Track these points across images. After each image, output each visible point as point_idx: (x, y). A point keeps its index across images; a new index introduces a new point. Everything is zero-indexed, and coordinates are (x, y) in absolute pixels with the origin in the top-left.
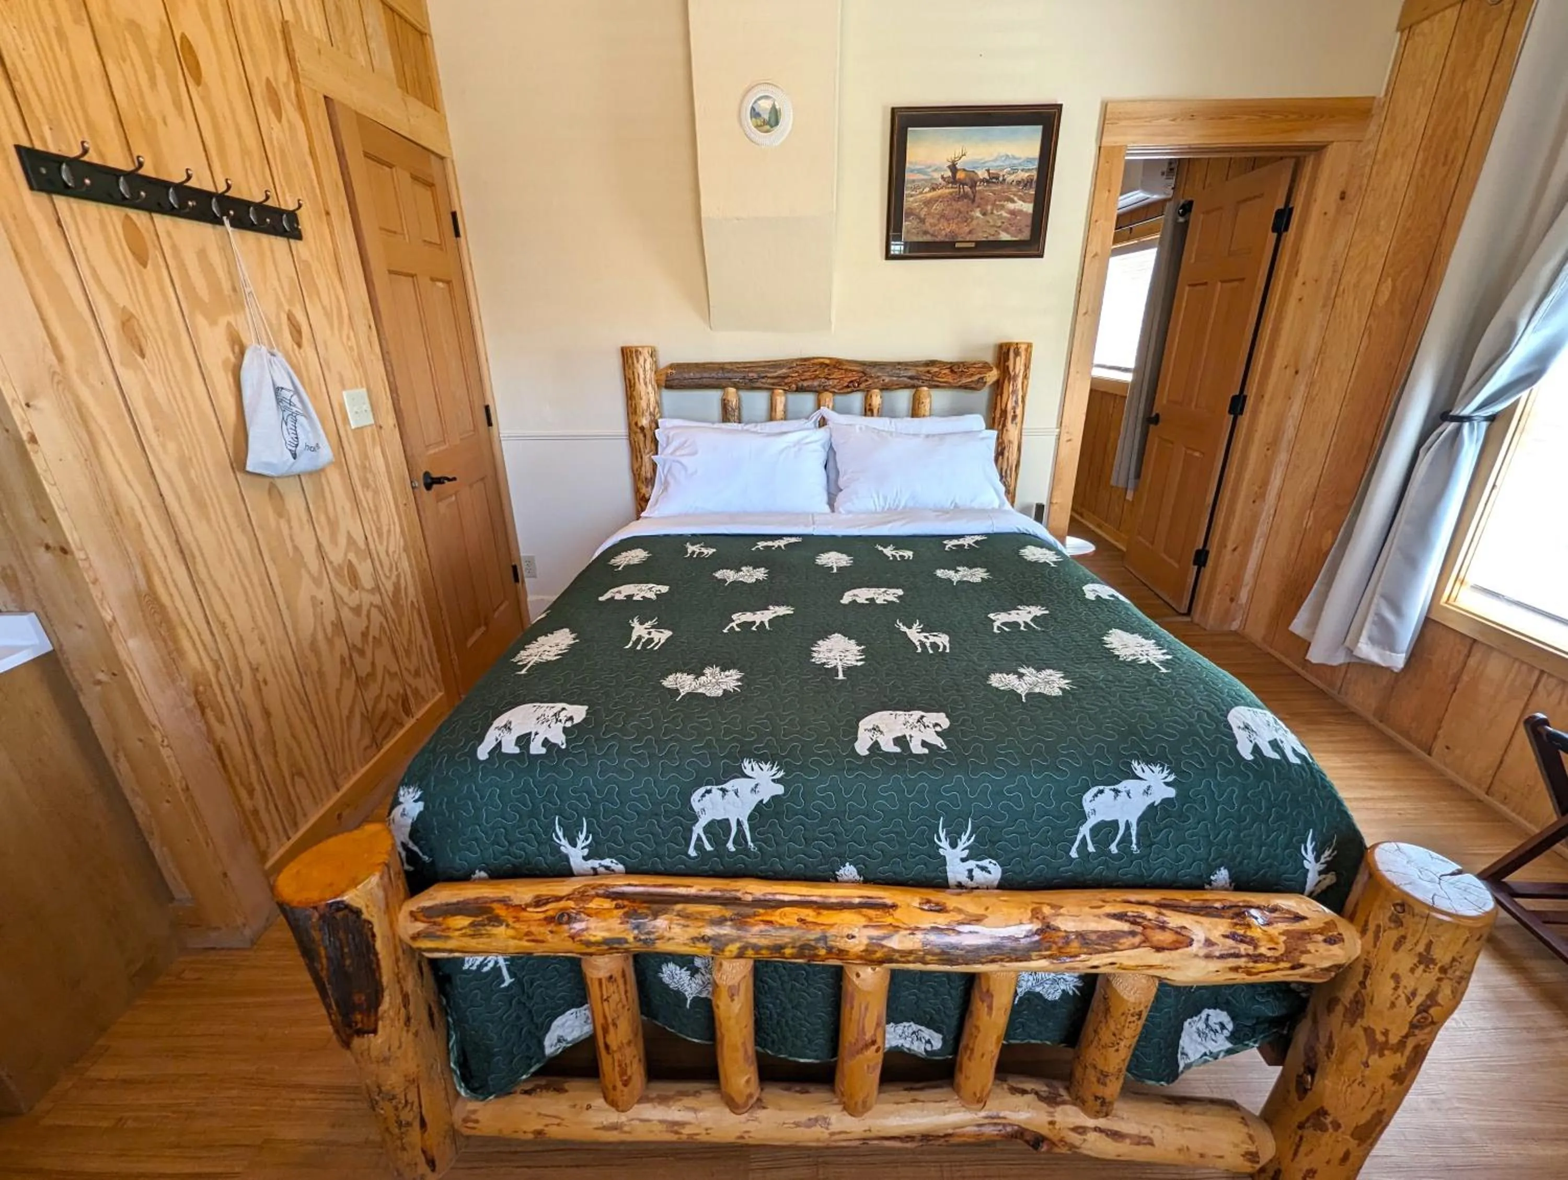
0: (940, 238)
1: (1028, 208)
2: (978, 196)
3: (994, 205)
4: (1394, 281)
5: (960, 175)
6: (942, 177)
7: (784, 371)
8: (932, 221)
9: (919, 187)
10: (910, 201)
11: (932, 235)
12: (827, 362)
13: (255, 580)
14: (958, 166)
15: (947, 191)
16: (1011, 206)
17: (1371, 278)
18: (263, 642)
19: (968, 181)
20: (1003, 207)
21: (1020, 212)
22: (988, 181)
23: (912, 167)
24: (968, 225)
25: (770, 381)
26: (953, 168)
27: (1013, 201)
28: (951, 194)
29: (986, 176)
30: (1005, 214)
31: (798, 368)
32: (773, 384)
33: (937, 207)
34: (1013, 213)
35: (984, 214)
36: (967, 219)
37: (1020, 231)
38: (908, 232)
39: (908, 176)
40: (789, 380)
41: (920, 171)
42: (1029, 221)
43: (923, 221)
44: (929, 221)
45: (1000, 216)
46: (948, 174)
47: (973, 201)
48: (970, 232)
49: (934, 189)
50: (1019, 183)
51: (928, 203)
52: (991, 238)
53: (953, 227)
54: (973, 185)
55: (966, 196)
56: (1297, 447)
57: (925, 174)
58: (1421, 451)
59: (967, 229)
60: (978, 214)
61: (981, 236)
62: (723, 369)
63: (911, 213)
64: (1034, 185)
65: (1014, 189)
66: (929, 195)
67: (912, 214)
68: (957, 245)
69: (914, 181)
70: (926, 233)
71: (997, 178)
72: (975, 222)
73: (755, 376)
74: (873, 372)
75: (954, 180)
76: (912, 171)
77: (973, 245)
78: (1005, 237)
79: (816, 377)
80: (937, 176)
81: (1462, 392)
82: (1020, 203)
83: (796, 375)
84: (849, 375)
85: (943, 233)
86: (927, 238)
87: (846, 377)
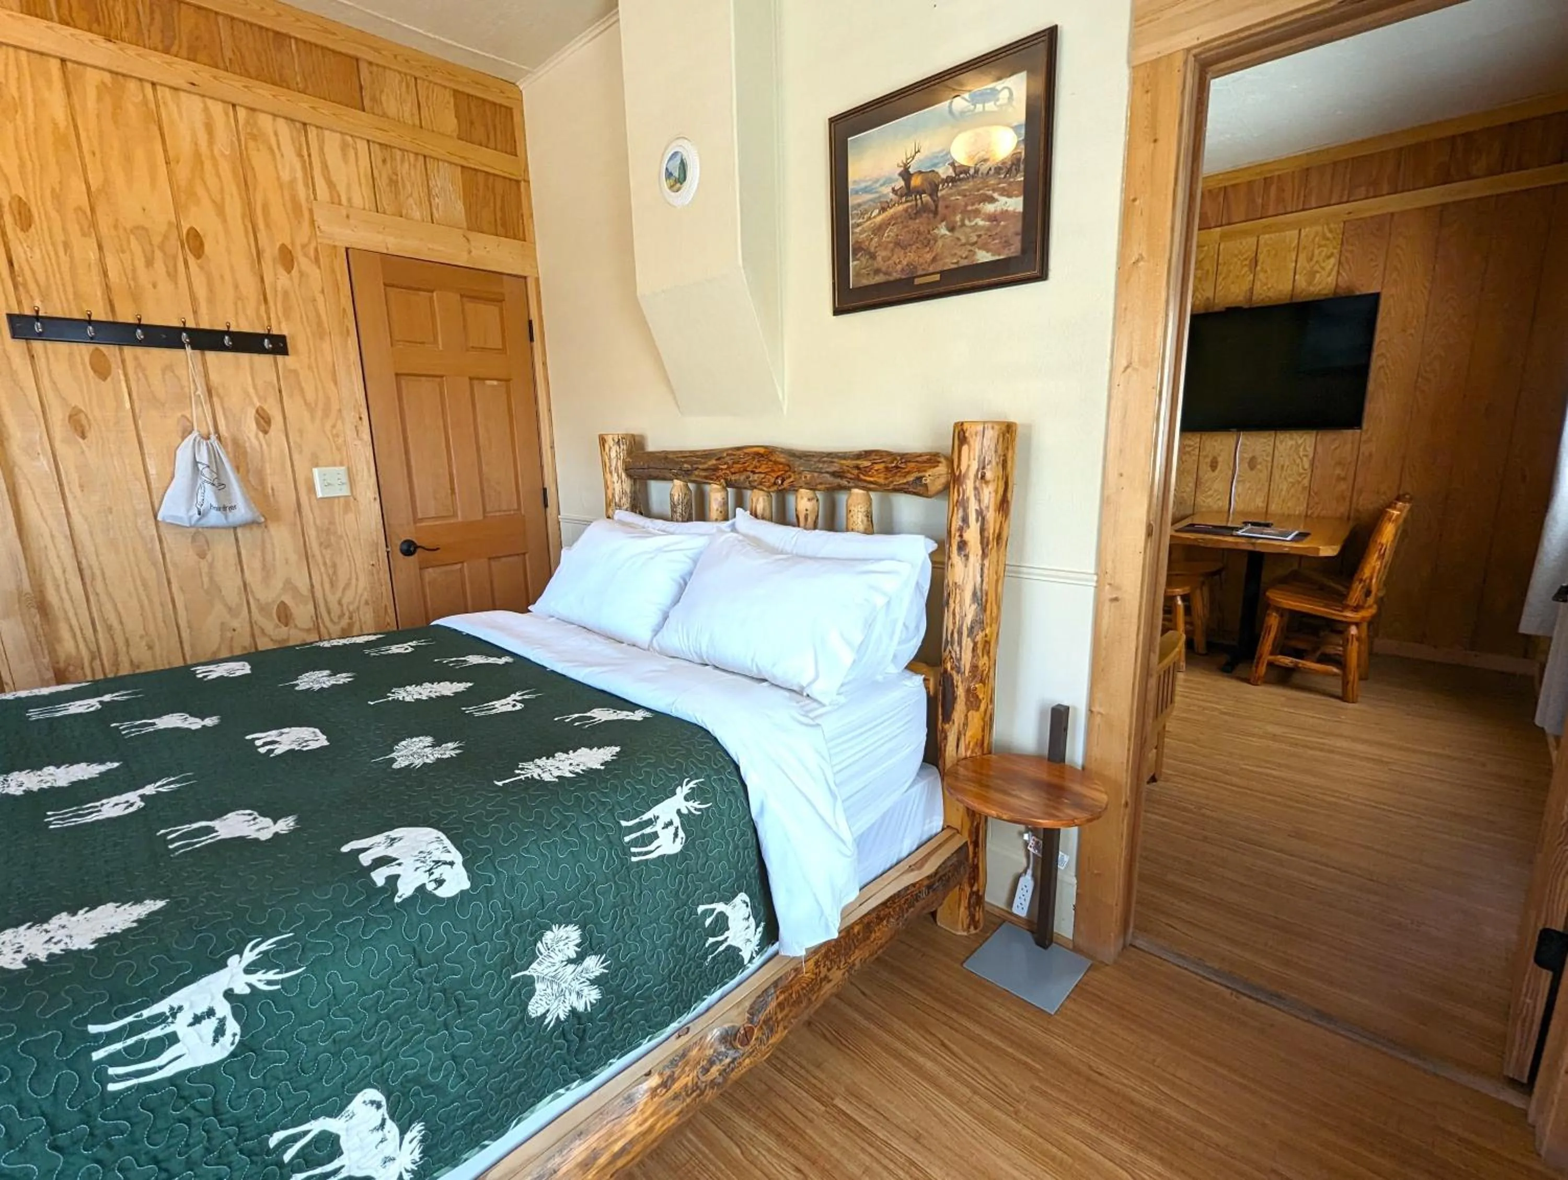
0: (895, 276)
1: (1015, 204)
2: (941, 204)
3: (965, 212)
5: (916, 182)
6: (894, 190)
7: (714, 462)
8: (884, 253)
9: (866, 211)
10: (858, 232)
11: (886, 273)
12: (762, 451)
13: (156, 599)
14: (911, 170)
15: (901, 208)
16: (990, 208)
18: (150, 647)
19: (926, 186)
20: (977, 213)
21: (1005, 214)
22: (952, 180)
23: (856, 187)
24: (931, 250)
25: (702, 473)
26: (906, 175)
27: (992, 200)
28: (906, 210)
29: (951, 172)
30: (981, 223)
31: (727, 459)
32: (706, 477)
33: (889, 234)
34: (993, 218)
35: (952, 229)
36: (928, 241)
37: (1007, 244)
38: (857, 275)
39: (853, 201)
40: (720, 473)
41: (866, 190)
42: (1019, 227)
43: (873, 256)
44: (881, 254)
45: (975, 228)
46: (900, 183)
47: (936, 213)
48: (934, 260)
49: (883, 210)
50: (998, 169)
51: (879, 230)
52: (964, 263)
53: (912, 256)
54: (934, 191)
55: (925, 208)
57: (872, 191)
59: (929, 257)
60: (943, 230)
61: (949, 263)
63: (858, 249)
64: (1021, 168)
65: (992, 182)
66: (879, 219)
67: (860, 249)
68: (917, 281)
69: (859, 205)
70: (877, 271)
71: (966, 172)
72: (940, 243)
73: (689, 467)
74: (800, 464)
75: (908, 191)
76: (857, 192)
77: (937, 277)
78: (984, 257)
79: (745, 470)
80: (887, 190)
82: (1003, 199)
83: (725, 466)
84: (776, 469)
85: (899, 267)
86: (880, 279)
87: (773, 471)
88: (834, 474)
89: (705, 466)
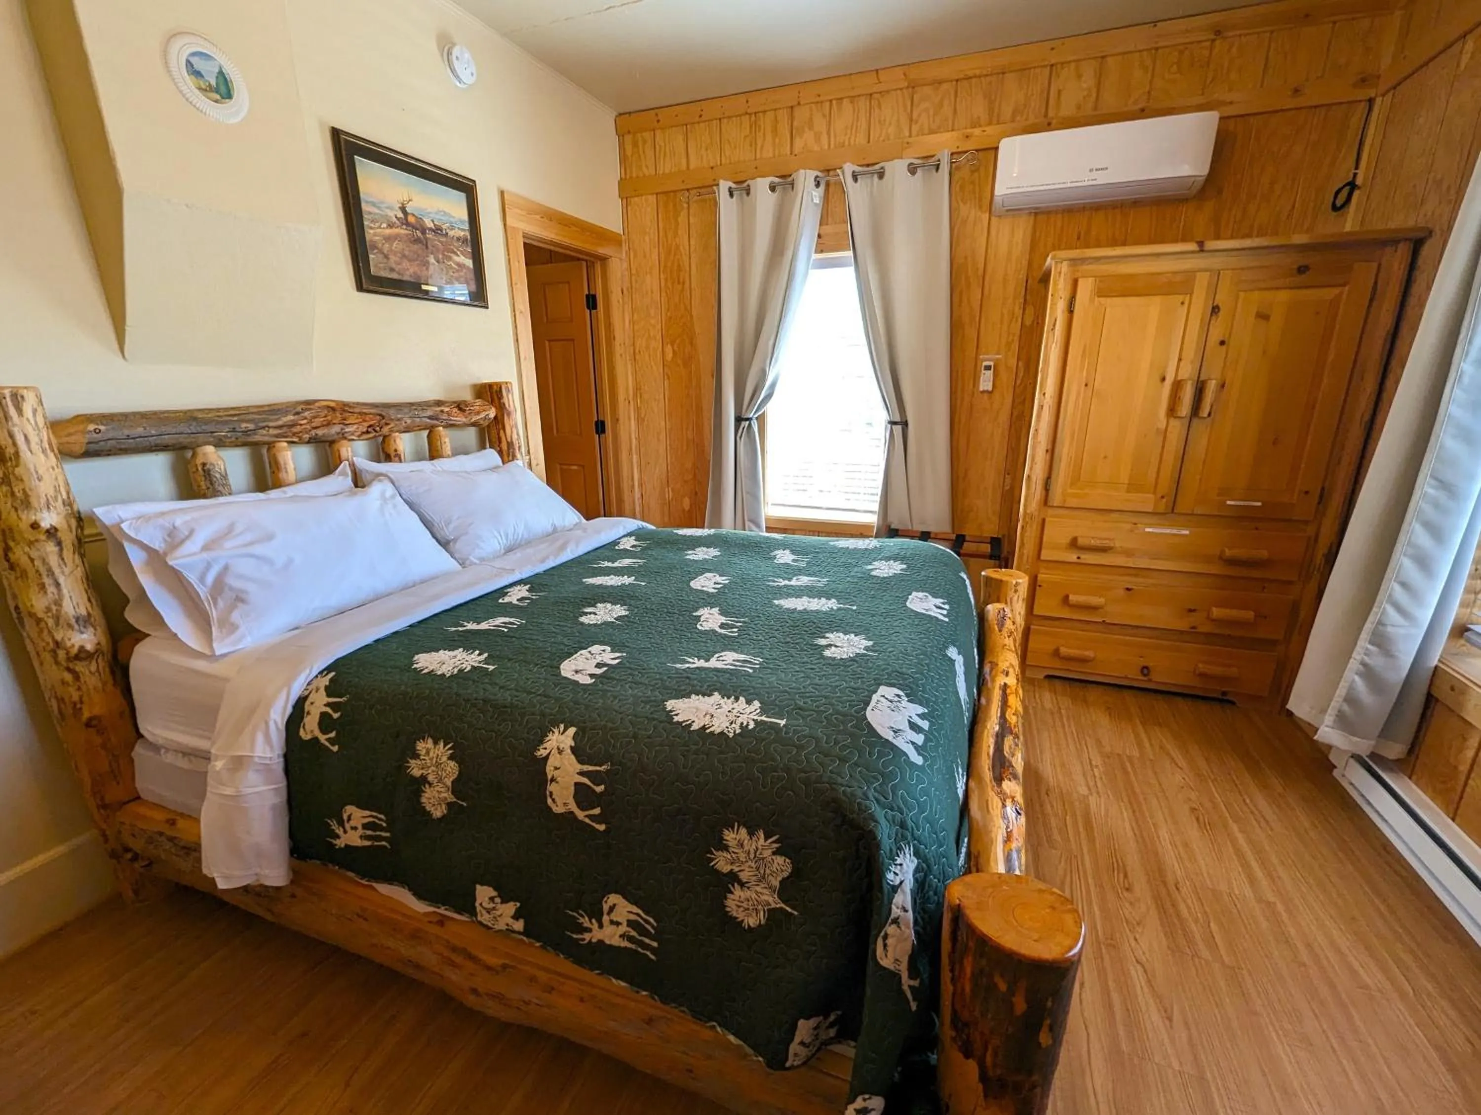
0: (406, 278)
1: (469, 263)
2: (429, 243)
3: (443, 254)
4: (672, 346)
5: (411, 219)
7: (291, 417)
8: (395, 258)
9: (377, 221)
10: (374, 233)
11: (399, 274)
12: (332, 404)
14: (408, 210)
16: (456, 258)
17: (657, 344)
19: (418, 226)
20: (450, 258)
21: (464, 265)
22: (433, 231)
23: (366, 198)
24: (426, 270)
25: (273, 432)
26: (404, 211)
27: (457, 255)
28: (407, 235)
29: (432, 225)
30: (452, 265)
32: (277, 436)
33: (397, 246)
34: (459, 265)
35: (437, 261)
36: (424, 264)
37: (468, 283)
38: (379, 268)
39: (365, 207)
40: (297, 429)
41: (374, 204)
42: (472, 275)
43: (387, 257)
44: (393, 258)
45: (449, 267)
46: (400, 215)
47: (426, 246)
49: (391, 226)
50: (458, 239)
51: (388, 239)
53: (416, 268)
54: (423, 232)
56: (642, 450)
57: (379, 208)
58: (738, 438)
59: (429, 275)
60: (431, 259)
62: (195, 419)
63: (375, 246)
64: (469, 244)
65: (456, 244)
66: (388, 231)
68: (423, 288)
69: (371, 213)
70: (392, 269)
71: (441, 231)
72: (431, 268)
73: (251, 426)
74: (392, 413)
75: (406, 222)
76: (367, 202)
77: (435, 289)
79: (329, 424)
80: (391, 214)
81: (745, 407)
82: (463, 257)
83: (305, 421)
84: (367, 419)
85: (408, 273)
86: (394, 276)
87: (364, 421)
88: (430, 418)
89: (280, 423)
